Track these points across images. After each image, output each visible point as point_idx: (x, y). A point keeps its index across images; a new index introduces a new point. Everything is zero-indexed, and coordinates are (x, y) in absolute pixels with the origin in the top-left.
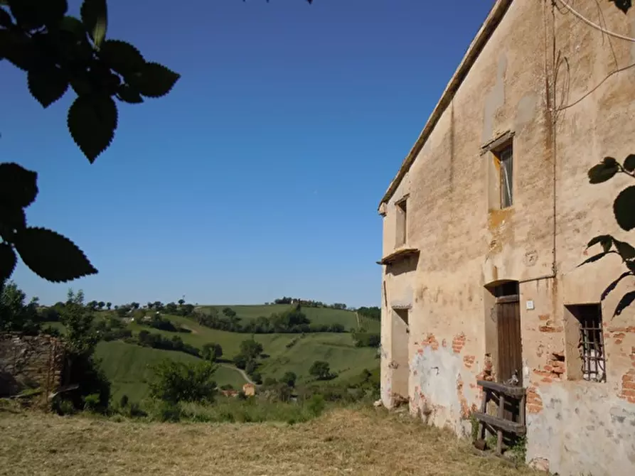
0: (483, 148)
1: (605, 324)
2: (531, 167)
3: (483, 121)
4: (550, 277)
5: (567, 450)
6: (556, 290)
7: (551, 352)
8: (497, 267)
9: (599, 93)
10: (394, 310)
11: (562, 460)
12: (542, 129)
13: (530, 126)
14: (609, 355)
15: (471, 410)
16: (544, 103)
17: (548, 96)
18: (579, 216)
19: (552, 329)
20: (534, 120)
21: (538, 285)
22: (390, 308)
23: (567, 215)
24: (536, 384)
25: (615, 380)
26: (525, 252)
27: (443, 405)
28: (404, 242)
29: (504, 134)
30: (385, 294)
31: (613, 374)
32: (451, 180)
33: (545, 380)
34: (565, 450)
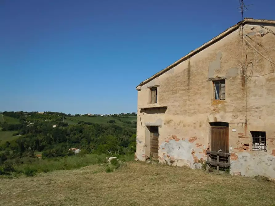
0: (208, 79)
1: (267, 137)
2: (235, 90)
3: (209, 70)
4: (244, 123)
5: (249, 169)
6: (247, 127)
7: (243, 144)
8: (217, 117)
9: (267, 77)
10: (147, 126)
11: (246, 172)
12: (240, 80)
13: (234, 78)
14: (268, 145)
15: (200, 160)
16: (241, 73)
17: (243, 71)
18: (257, 108)
19: (244, 137)
20: (236, 77)
21: (238, 124)
22: (144, 125)
23: (252, 107)
24: (236, 152)
25: (270, 151)
26: (232, 115)
27: (183, 159)
28: (156, 102)
29: (220, 77)
30: (141, 120)
31: (269, 149)
32: (188, 85)
33: (240, 151)
34: (248, 169)
